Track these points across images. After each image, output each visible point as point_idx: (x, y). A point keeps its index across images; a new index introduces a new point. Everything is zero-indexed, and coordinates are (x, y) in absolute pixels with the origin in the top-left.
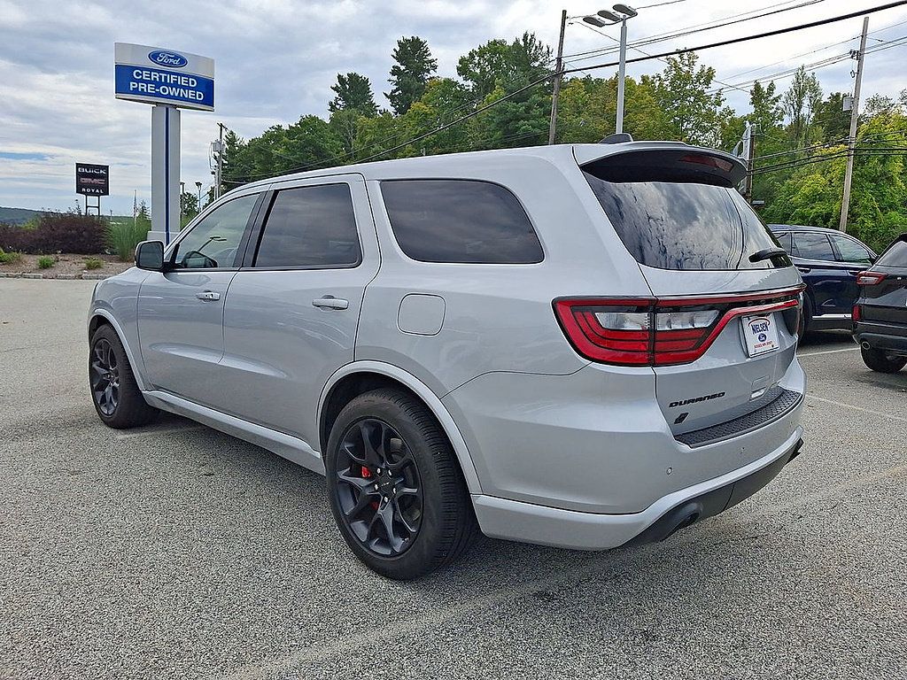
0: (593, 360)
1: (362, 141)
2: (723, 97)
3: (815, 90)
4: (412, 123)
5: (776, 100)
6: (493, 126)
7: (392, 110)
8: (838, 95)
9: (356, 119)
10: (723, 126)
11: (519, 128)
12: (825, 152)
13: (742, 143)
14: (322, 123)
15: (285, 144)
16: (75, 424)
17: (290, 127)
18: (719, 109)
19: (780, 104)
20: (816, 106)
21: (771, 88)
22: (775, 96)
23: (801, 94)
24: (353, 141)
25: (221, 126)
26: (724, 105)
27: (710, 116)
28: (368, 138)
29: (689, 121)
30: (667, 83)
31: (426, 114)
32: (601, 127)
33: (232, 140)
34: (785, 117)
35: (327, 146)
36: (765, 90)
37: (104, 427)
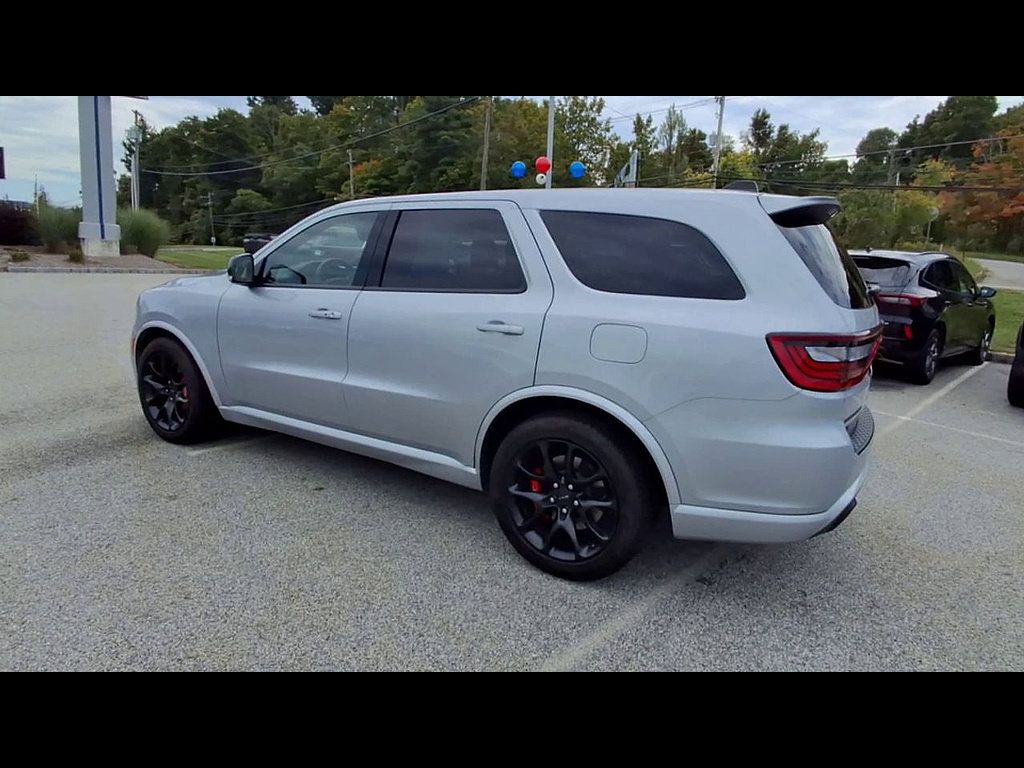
0: (803, 388)
1: (284, 137)
2: (611, 125)
3: (683, 125)
4: (335, 124)
5: (653, 130)
6: (414, 134)
7: (313, 110)
8: (695, 130)
9: (277, 116)
10: (612, 150)
11: (439, 138)
12: (694, 177)
13: (629, 166)
14: (241, 117)
15: (203, 135)
16: (124, 441)
17: (208, 119)
18: (608, 135)
19: (656, 134)
20: (680, 137)
21: (649, 121)
22: (653, 127)
23: (672, 128)
24: (275, 138)
25: (136, 112)
26: (612, 131)
27: (600, 141)
28: (290, 135)
29: (583, 142)
30: (566, 108)
31: (349, 117)
32: (511, 142)
33: (142, 127)
34: (660, 146)
35: (248, 140)
36: (645, 122)
37: (164, 445)
